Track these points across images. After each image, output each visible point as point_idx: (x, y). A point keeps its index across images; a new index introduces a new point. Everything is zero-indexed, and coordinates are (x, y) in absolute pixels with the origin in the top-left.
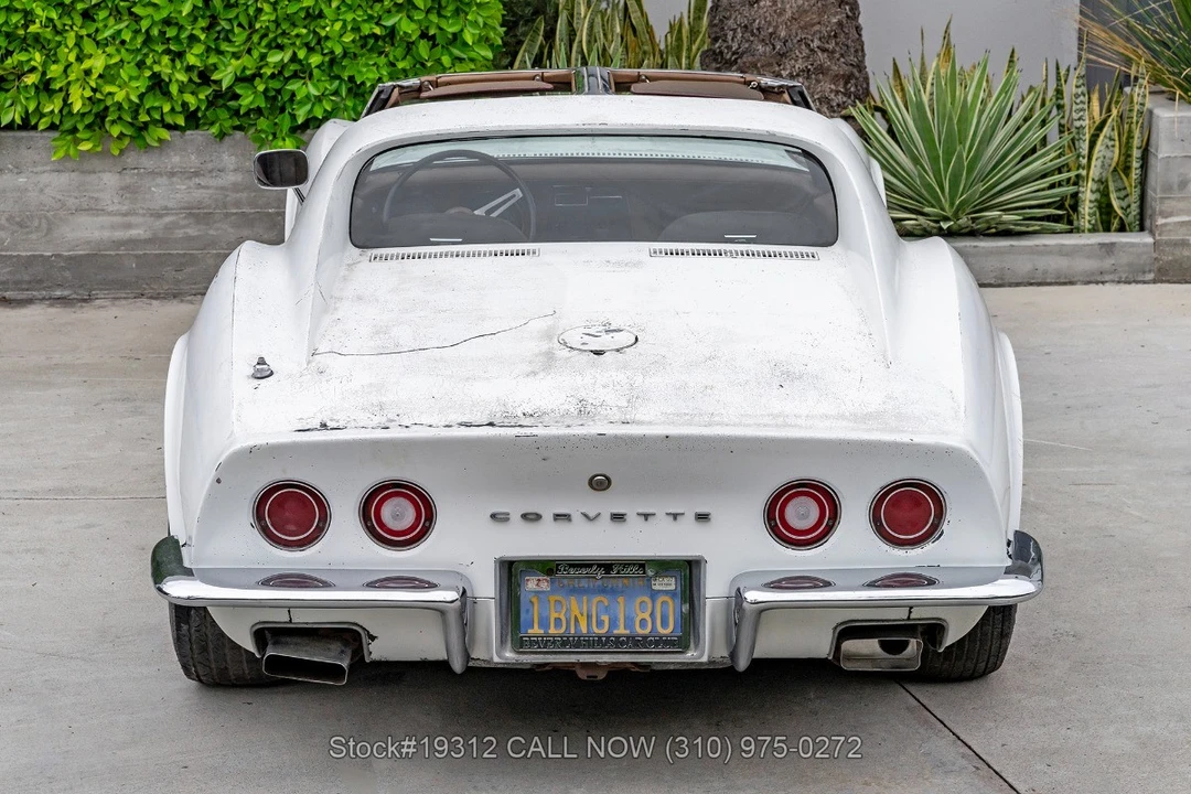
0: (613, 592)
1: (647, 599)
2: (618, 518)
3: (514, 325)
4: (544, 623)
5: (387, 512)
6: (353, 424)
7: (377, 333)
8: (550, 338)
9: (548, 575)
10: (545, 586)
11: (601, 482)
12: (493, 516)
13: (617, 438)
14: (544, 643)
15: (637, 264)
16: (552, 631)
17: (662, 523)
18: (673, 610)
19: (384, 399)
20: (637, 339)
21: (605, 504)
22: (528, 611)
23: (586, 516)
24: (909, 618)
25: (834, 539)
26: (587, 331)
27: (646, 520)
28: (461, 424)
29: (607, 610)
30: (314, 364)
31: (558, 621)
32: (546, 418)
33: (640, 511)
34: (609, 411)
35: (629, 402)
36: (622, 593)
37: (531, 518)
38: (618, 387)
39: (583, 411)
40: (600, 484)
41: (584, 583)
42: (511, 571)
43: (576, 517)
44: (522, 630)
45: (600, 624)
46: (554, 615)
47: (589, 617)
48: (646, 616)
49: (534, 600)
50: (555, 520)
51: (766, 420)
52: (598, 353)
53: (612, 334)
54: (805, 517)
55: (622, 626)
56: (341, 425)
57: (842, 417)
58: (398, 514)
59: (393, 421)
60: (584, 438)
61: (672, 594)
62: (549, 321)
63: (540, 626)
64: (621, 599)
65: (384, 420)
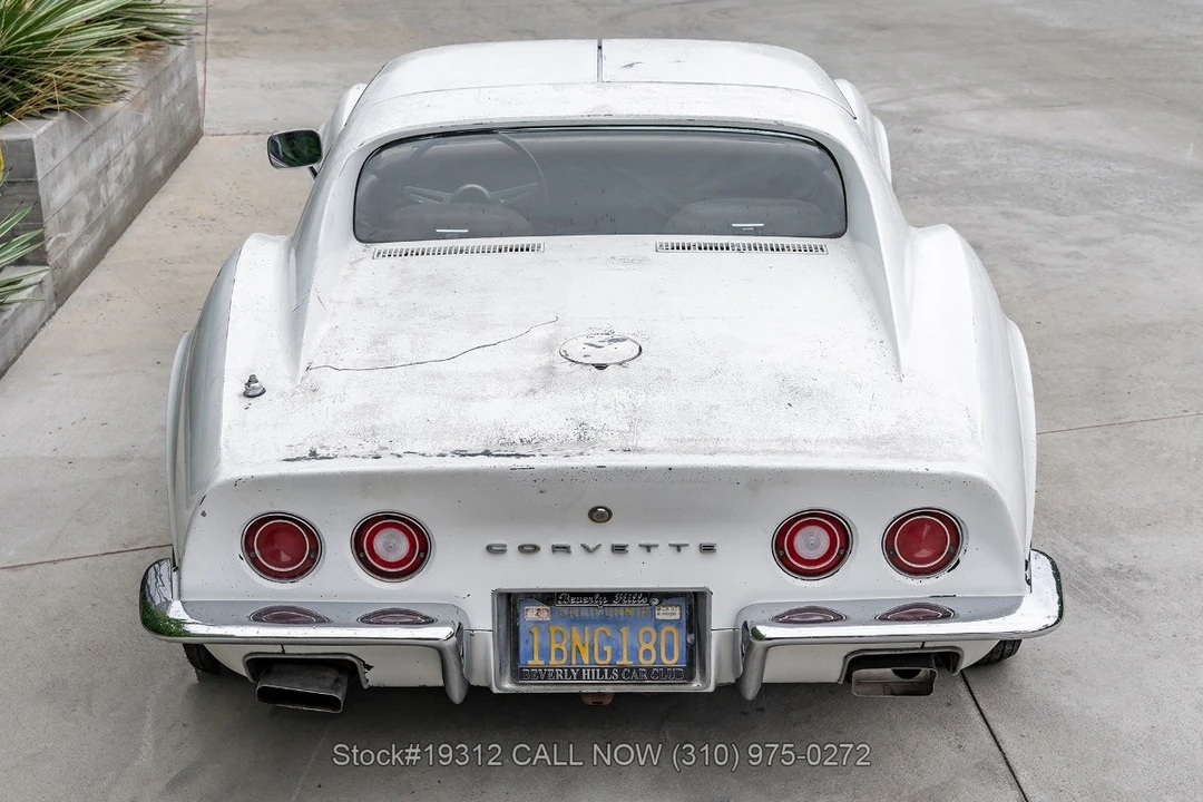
0: (616, 623)
1: (652, 630)
2: (619, 549)
3: (515, 334)
4: (545, 654)
5: (380, 543)
6: (343, 452)
7: (375, 343)
8: (551, 349)
9: (547, 605)
10: (545, 616)
11: (602, 514)
12: (489, 548)
13: (618, 471)
14: (544, 674)
15: (642, 261)
16: (553, 662)
17: (664, 553)
18: (679, 640)
19: (377, 423)
20: (640, 349)
21: (606, 535)
22: (527, 641)
23: (584, 547)
24: (922, 647)
25: (844, 569)
26: (589, 341)
27: (649, 551)
28: (455, 453)
29: (609, 640)
30: (307, 380)
31: (559, 652)
32: (544, 445)
33: (643, 542)
34: (610, 437)
35: (631, 425)
36: (624, 623)
37: (529, 550)
38: (621, 408)
39: (583, 439)
40: (599, 515)
41: (585, 613)
42: (510, 603)
43: (575, 549)
44: (522, 662)
45: (603, 654)
46: (554, 646)
47: (592, 648)
48: (650, 646)
49: (534, 630)
50: (554, 551)
51: (774, 446)
52: (601, 367)
53: (615, 345)
54: (814, 547)
55: (625, 656)
56: (331, 452)
57: (853, 441)
58: (392, 546)
59: (386, 448)
60: (584, 470)
61: (676, 623)
62: (551, 329)
63: (541, 656)
64: (624, 630)
65: (375, 448)
